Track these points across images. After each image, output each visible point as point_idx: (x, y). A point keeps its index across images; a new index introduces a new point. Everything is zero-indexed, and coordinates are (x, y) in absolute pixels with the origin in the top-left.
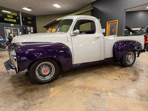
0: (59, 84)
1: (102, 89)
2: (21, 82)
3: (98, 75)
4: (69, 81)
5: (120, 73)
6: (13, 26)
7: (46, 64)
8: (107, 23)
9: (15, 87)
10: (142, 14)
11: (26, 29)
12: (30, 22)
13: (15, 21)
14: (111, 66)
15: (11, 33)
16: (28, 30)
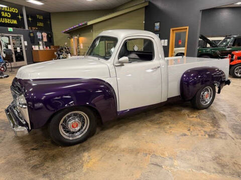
0: (97, 145)
1: (163, 154)
2: (36, 142)
3: (157, 126)
4: (112, 138)
5: (191, 122)
6: (12, 31)
7: (75, 115)
8: (171, 31)
9: (27, 152)
10: (227, 13)
11: (35, 36)
12: (41, 24)
13: (15, 22)
14: (177, 108)
15: (10, 44)
16: (38, 37)
